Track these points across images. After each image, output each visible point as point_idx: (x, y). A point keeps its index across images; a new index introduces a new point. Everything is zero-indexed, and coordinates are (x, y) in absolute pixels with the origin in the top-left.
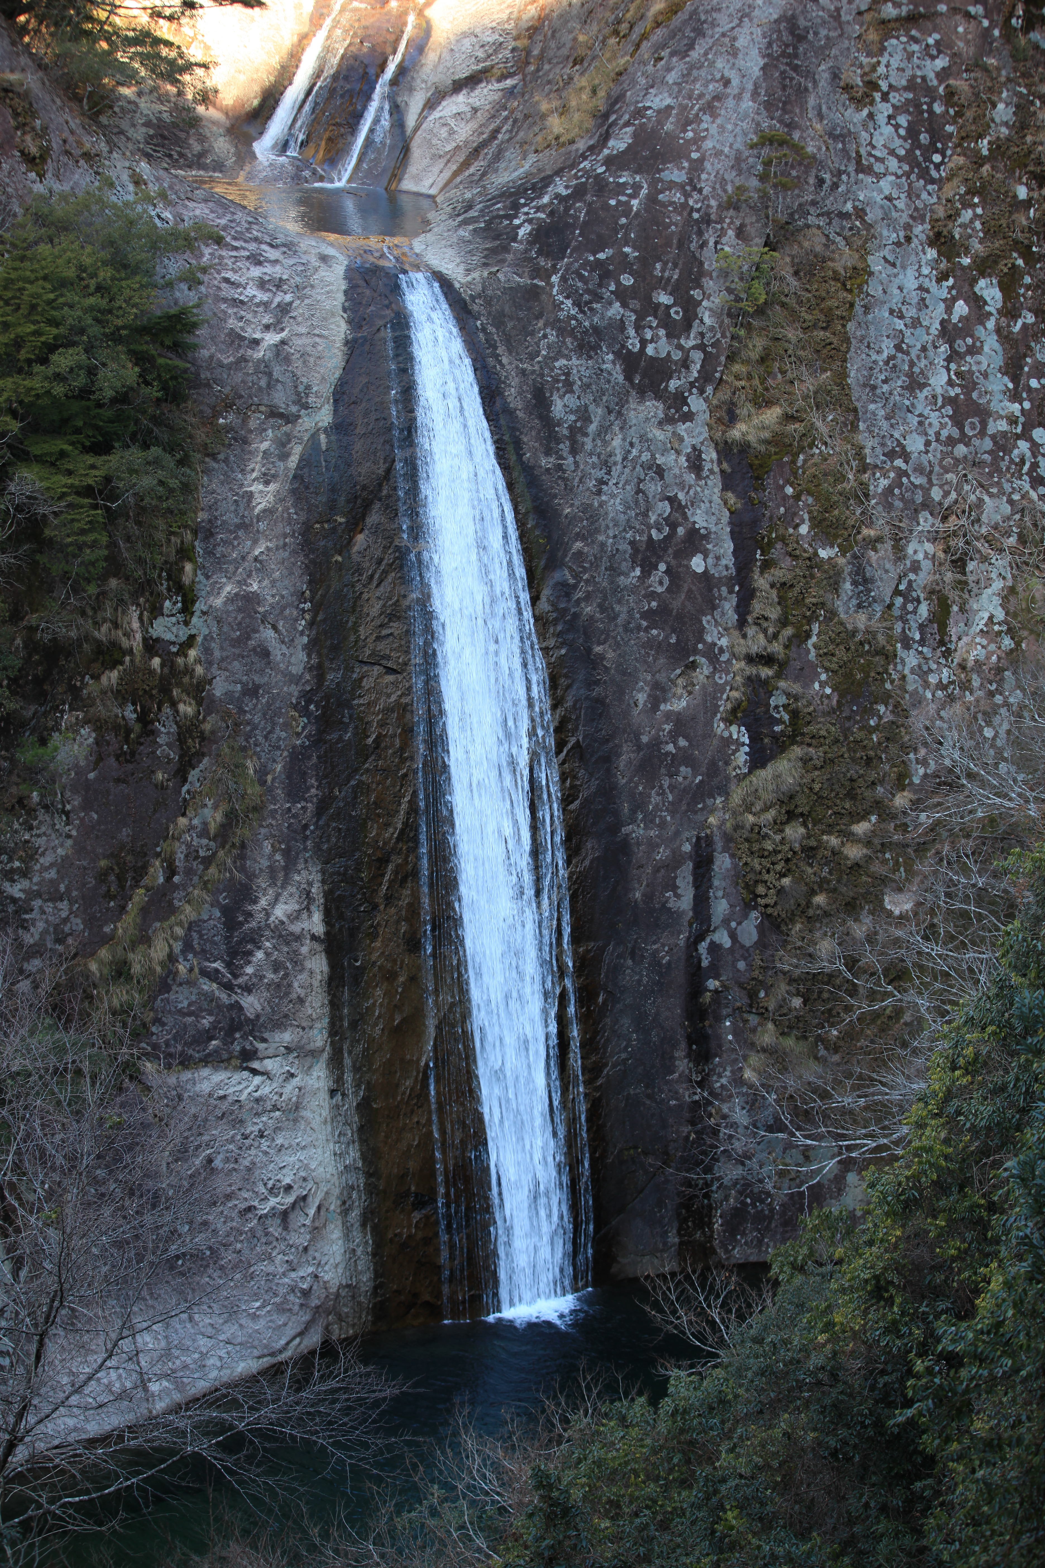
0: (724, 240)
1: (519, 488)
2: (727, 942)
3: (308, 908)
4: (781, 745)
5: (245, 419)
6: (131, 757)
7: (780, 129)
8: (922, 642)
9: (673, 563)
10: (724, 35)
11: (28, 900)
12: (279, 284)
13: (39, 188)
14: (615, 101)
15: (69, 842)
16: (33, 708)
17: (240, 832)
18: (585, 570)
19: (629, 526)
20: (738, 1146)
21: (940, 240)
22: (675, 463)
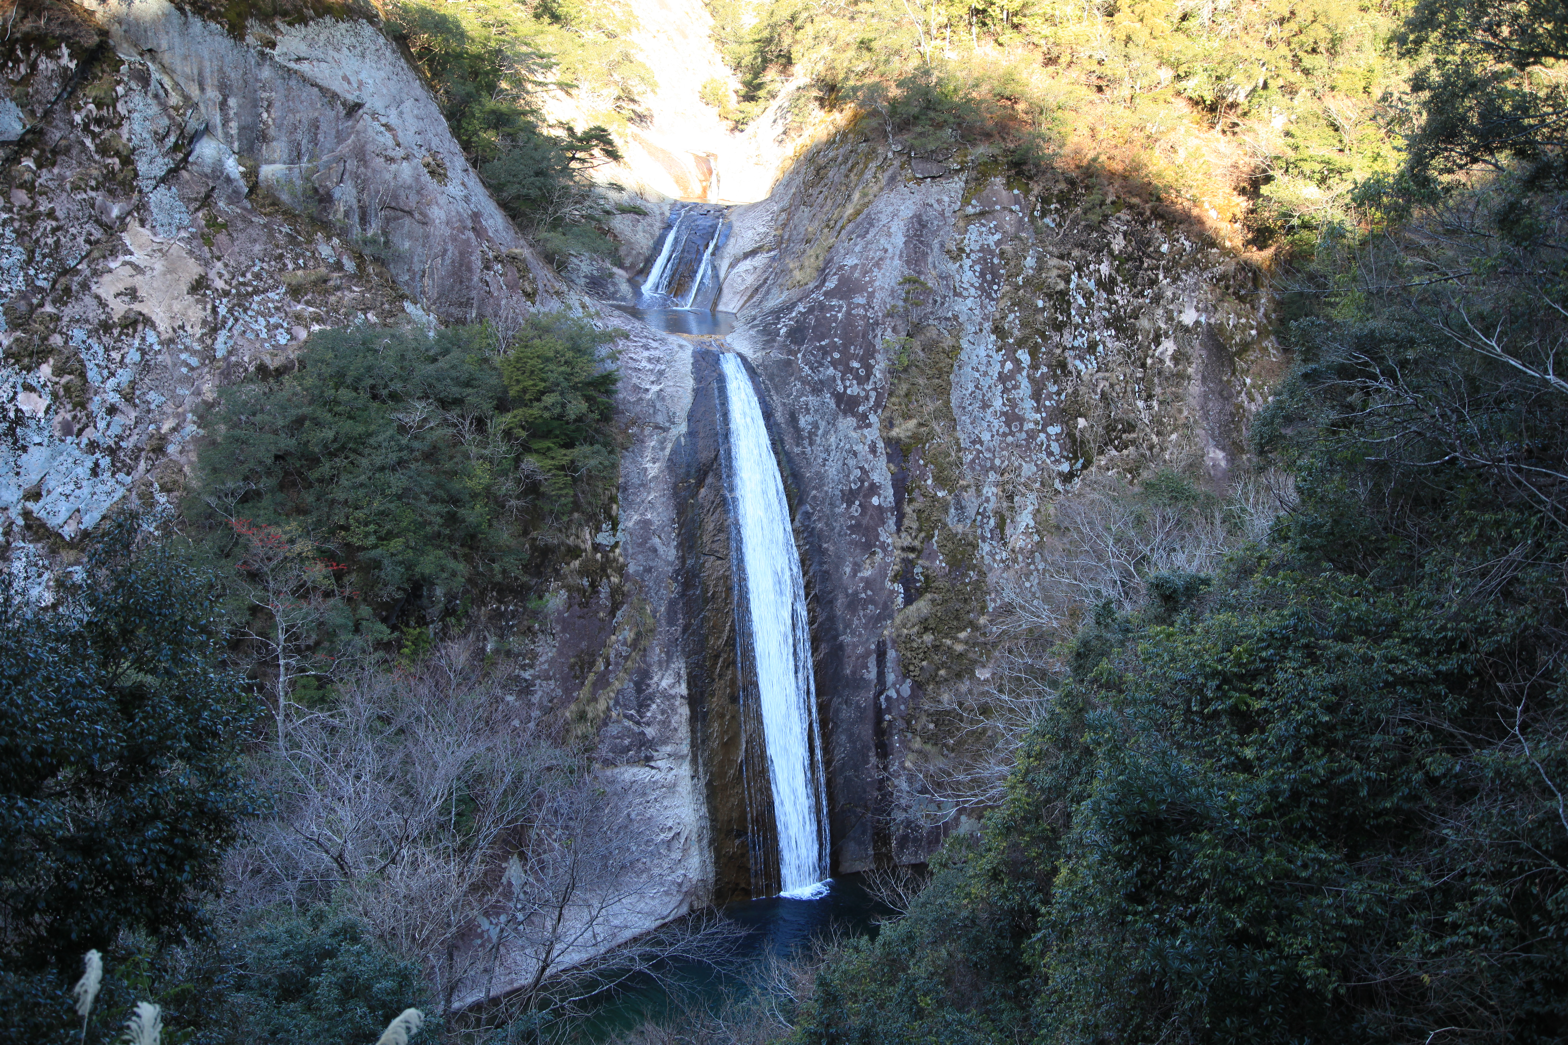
0: (886, 333)
1: (783, 464)
2: (895, 696)
3: (679, 682)
4: (920, 593)
5: (642, 430)
6: (586, 605)
7: (914, 275)
8: (992, 538)
9: (863, 501)
10: (884, 226)
11: (533, 681)
12: (658, 360)
13: (532, 310)
14: (828, 262)
15: (555, 650)
16: (535, 581)
17: (643, 643)
18: (818, 505)
19: (840, 482)
20: (903, 802)
21: (998, 330)
22: (863, 449)
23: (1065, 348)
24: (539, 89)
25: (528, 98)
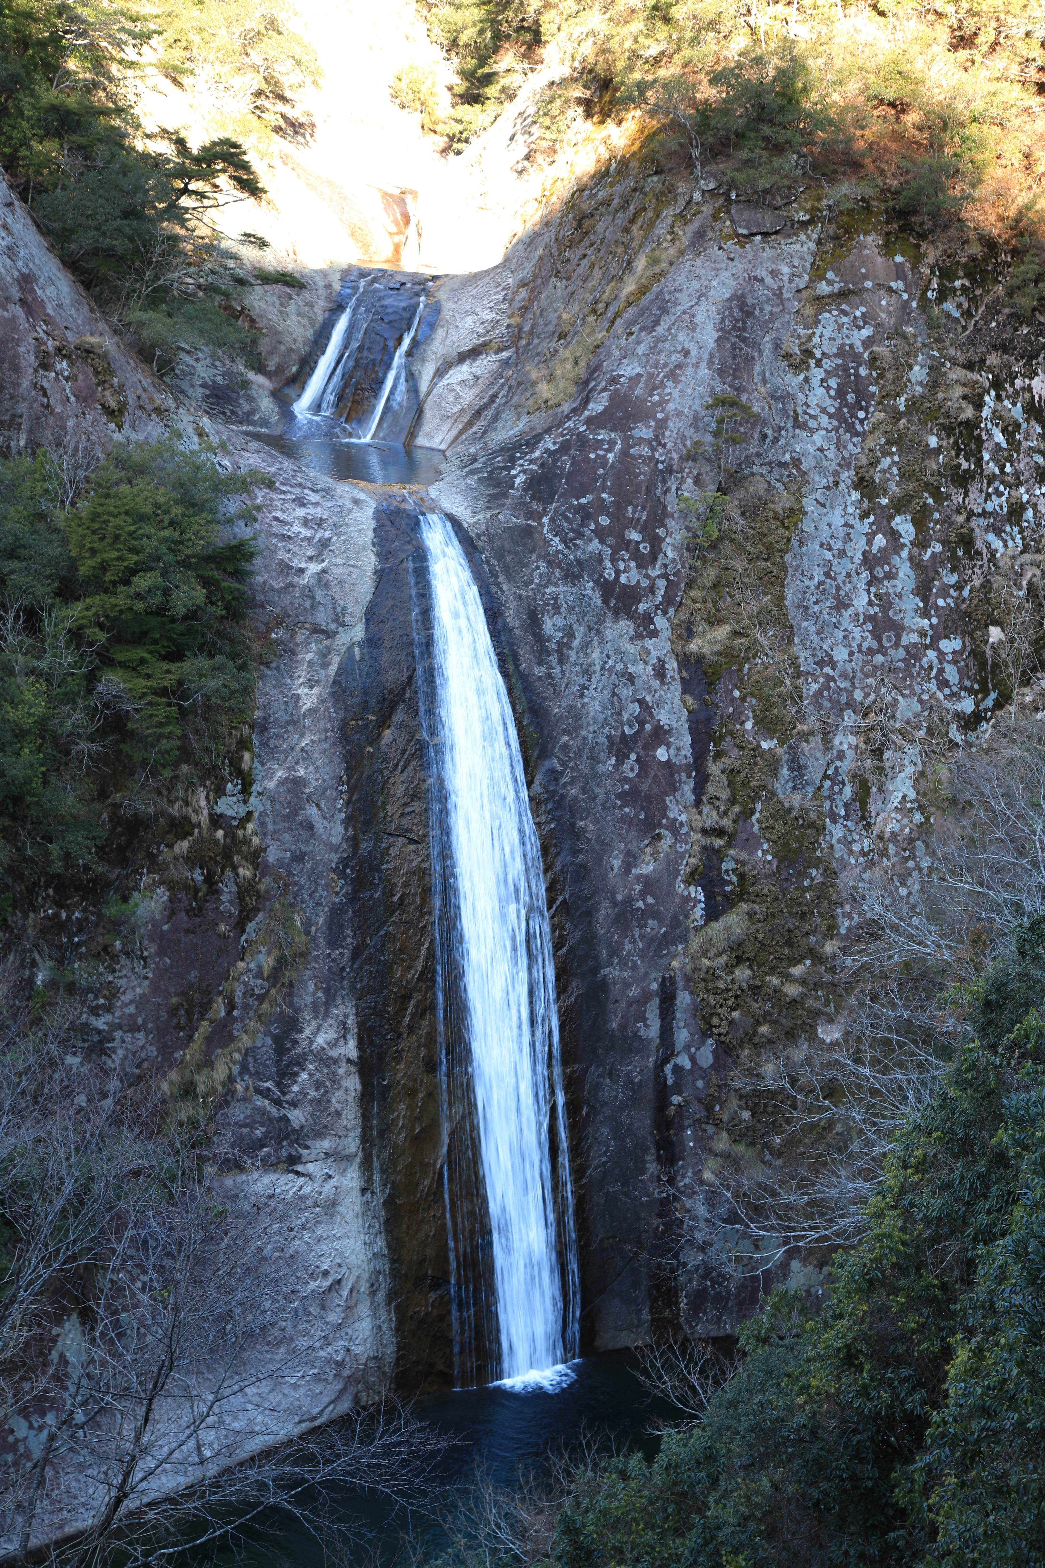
0: (684, 487)
2: (688, 1065)
3: (344, 1037)
4: (731, 902)
5: (293, 635)
6: (199, 911)
7: (732, 393)
8: (847, 817)
9: (642, 753)
10: (684, 312)
11: (110, 1032)
12: (320, 523)
13: (117, 437)
14: (594, 370)
15: (146, 983)
16: (117, 871)
17: (289, 974)
18: (570, 759)
19: (606, 723)
20: (699, 1236)
21: (863, 484)
22: (643, 671)
23: (971, 514)
24: (129, 73)
25: (112, 88)
